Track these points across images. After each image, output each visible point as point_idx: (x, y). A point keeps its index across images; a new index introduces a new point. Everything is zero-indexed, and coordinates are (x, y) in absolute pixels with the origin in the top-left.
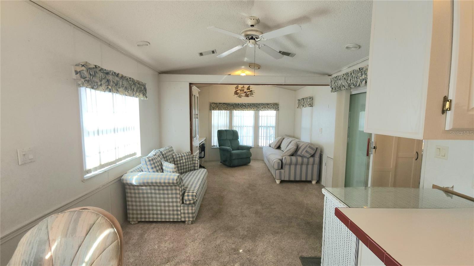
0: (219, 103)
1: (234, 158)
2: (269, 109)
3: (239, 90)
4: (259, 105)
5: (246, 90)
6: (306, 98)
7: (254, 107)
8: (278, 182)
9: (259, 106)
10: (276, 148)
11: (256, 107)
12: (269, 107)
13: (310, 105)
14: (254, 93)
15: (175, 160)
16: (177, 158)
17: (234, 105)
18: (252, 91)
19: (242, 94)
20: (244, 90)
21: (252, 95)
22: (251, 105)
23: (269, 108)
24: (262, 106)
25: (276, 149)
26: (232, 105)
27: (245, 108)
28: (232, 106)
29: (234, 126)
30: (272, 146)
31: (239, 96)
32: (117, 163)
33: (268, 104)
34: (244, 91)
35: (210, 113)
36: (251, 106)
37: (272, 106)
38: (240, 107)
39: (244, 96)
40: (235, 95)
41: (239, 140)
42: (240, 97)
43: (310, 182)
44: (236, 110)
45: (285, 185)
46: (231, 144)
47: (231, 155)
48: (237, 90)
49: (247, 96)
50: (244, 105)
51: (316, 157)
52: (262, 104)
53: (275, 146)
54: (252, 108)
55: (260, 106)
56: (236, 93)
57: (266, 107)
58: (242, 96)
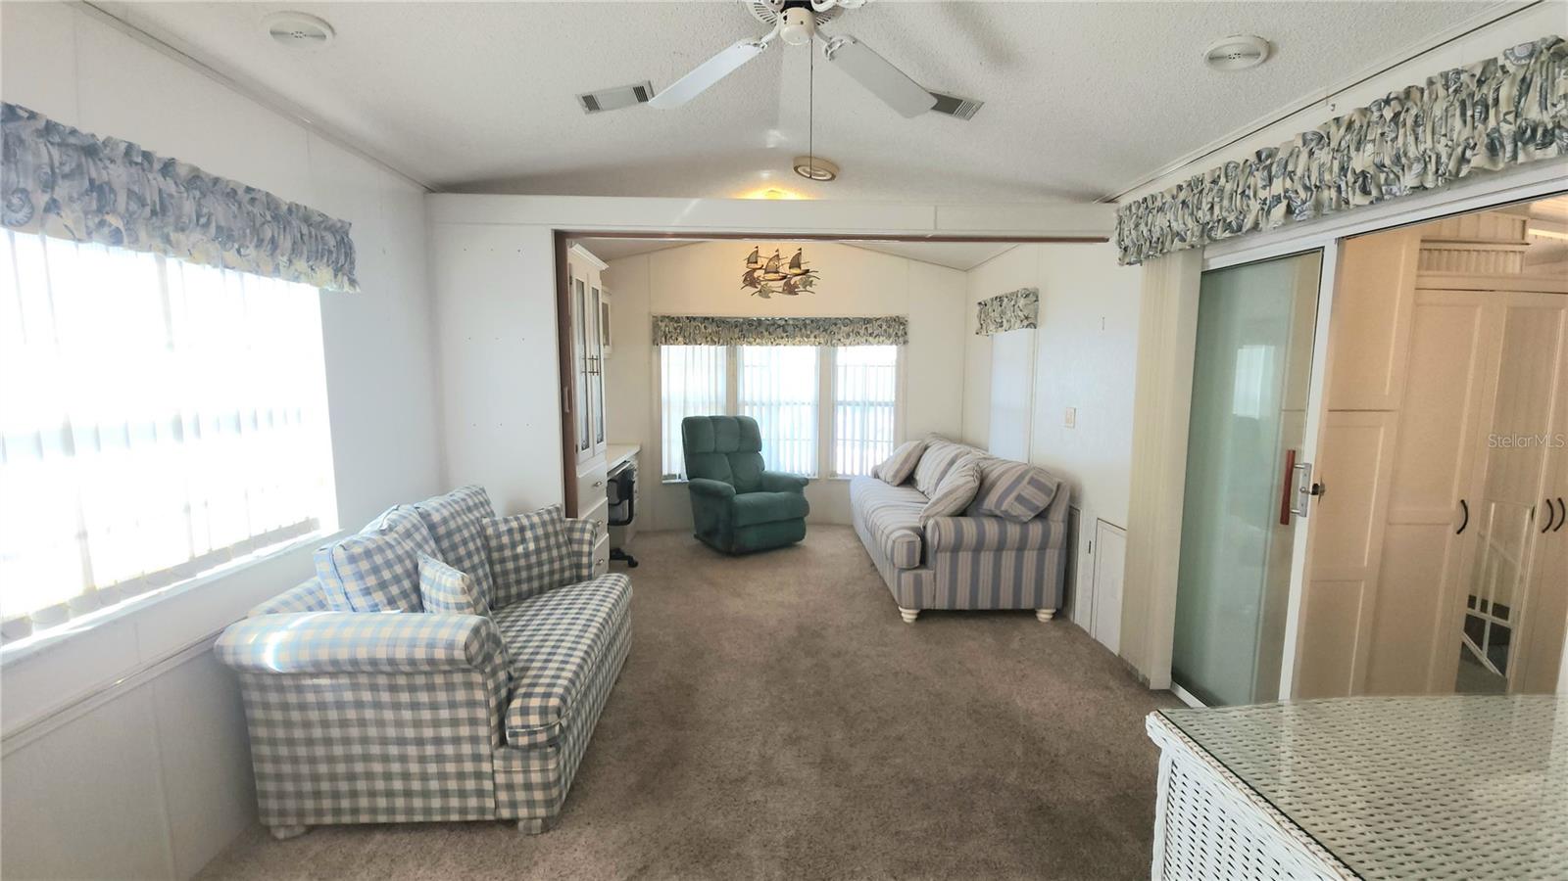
0: (688, 318)
1: (741, 522)
2: (871, 339)
3: (760, 268)
4: (836, 324)
5: (785, 269)
6: (1012, 294)
7: (817, 333)
8: (908, 615)
9: (834, 328)
10: (898, 482)
11: (825, 330)
12: (870, 331)
13: (1025, 323)
14: (815, 281)
15: (493, 543)
16: (499, 536)
17: (743, 323)
18: (808, 271)
19: (770, 283)
20: (781, 270)
21: (808, 288)
22: (805, 326)
23: (871, 335)
24: (847, 329)
25: (898, 486)
26: (736, 326)
27: (782, 338)
28: (737, 330)
29: (745, 404)
30: (882, 475)
31: (760, 291)
32: (200, 575)
33: (867, 321)
34: (777, 272)
35: (655, 357)
36: (805, 327)
37: (884, 327)
38: (766, 334)
39: (781, 290)
40: (747, 287)
41: (764, 453)
42: (764, 293)
43: (1031, 613)
44: (750, 343)
45: (935, 627)
46: (733, 471)
47: (733, 511)
48: (755, 270)
49: (791, 290)
50: (779, 326)
51: (1055, 519)
52: (848, 322)
53: (895, 476)
54: (808, 337)
55: (840, 328)
56: (750, 280)
57: (862, 332)
58: (773, 292)
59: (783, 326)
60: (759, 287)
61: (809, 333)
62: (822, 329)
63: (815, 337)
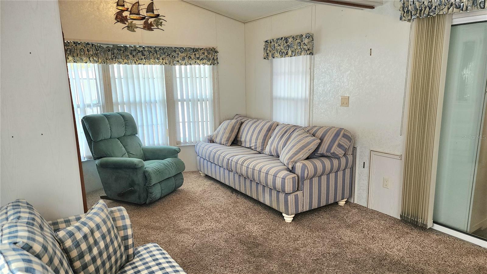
0: (74, 43)
1: (154, 181)
2: (198, 61)
3: (127, 10)
4: (175, 51)
5: (143, 13)
6: (297, 36)
7: (164, 56)
8: (288, 219)
9: (173, 54)
10: (230, 143)
11: (169, 55)
12: (197, 56)
13: (308, 52)
14: (164, 22)
17: (113, 49)
18: (158, 15)
19: (134, 22)
20: (141, 12)
21: (160, 27)
22: (156, 51)
23: (198, 58)
24: (183, 55)
25: (231, 145)
26: (109, 50)
27: (142, 59)
28: (110, 53)
29: (118, 104)
30: (218, 140)
31: (128, 27)
33: (195, 50)
34: (138, 14)
36: (156, 53)
37: (206, 54)
38: (130, 56)
39: (142, 26)
40: (119, 23)
41: (140, 135)
42: (131, 28)
43: (336, 203)
44: (120, 63)
46: (126, 149)
47: (146, 176)
48: (123, 11)
49: (148, 27)
50: (139, 52)
52: (182, 50)
53: (228, 140)
54: (158, 59)
55: (178, 54)
56: (120, 18)
57: (193, 56)
58: (137, 27)
59: (142, 51)
60: (127, 24)
61: (159, 56)
62: (166, 54)
63: (163, 59)
